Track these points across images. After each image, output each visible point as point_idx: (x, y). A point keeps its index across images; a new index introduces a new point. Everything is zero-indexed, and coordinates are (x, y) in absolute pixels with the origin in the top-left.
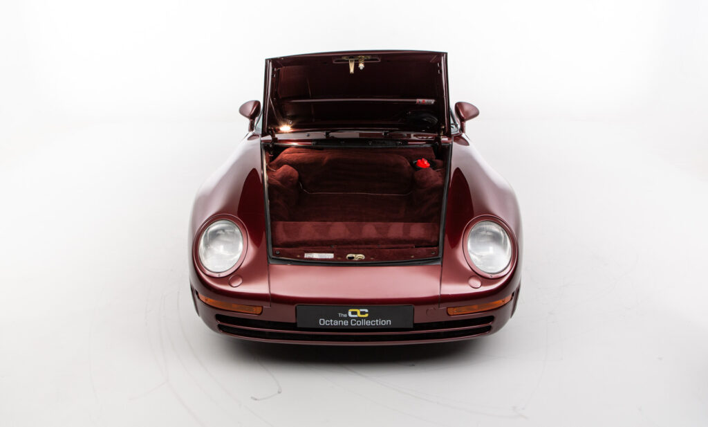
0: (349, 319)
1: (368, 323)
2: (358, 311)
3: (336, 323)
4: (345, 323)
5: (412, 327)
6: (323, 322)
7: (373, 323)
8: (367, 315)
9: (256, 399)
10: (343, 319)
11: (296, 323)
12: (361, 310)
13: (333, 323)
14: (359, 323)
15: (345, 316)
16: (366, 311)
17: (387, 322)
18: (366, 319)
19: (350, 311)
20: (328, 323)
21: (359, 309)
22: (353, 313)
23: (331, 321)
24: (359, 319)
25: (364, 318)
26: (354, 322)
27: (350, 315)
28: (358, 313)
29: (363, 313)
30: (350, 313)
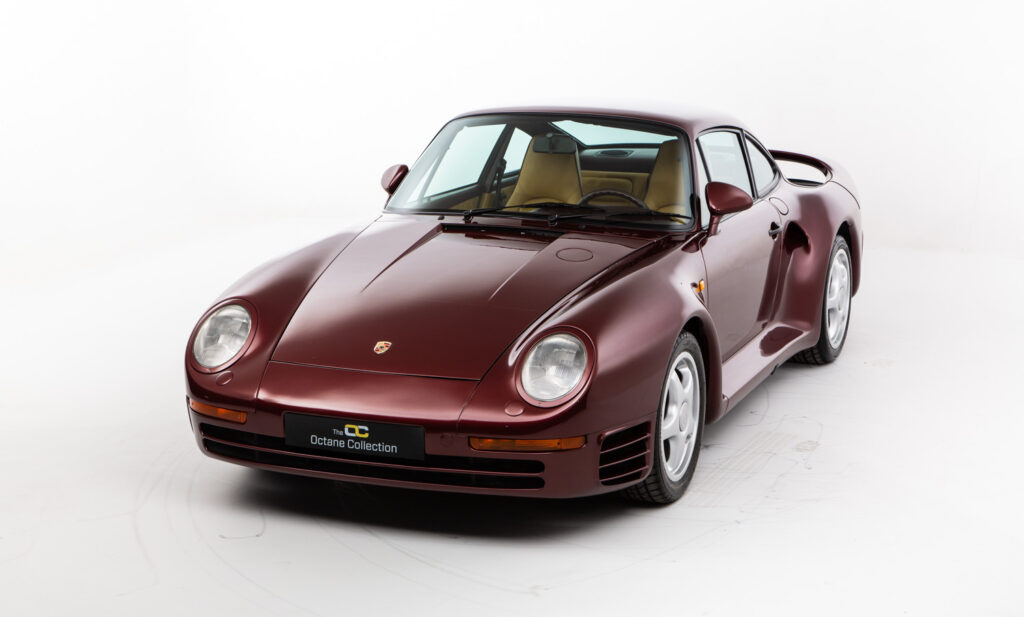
0: (345, 438)
1: (368, 447)
2: (357, 428)
3: (331, 443)
4: (341, 444)
5: (423, 459)
6: (316, 440)
7: (375, 447)
8: (366, 435)
9: (224, 537)
10: (339, 438)
11: (283, 439)
12: (360, 427)
13: (326, 442)
14: (357, 445)
15: (341, 433)
16: (366, 428)
17: (392, 449)
18: (367, 440)
19: (347, 427)
20: (321, 441)
21: (357, 425)
22: (352, 430)
23: (325, 439)
24: (357, 439)
25: (363, 439)
26: (351, 444)
27: (347, 433)
28: (357, 431)
29: (362, 431)
30: (346, 430)
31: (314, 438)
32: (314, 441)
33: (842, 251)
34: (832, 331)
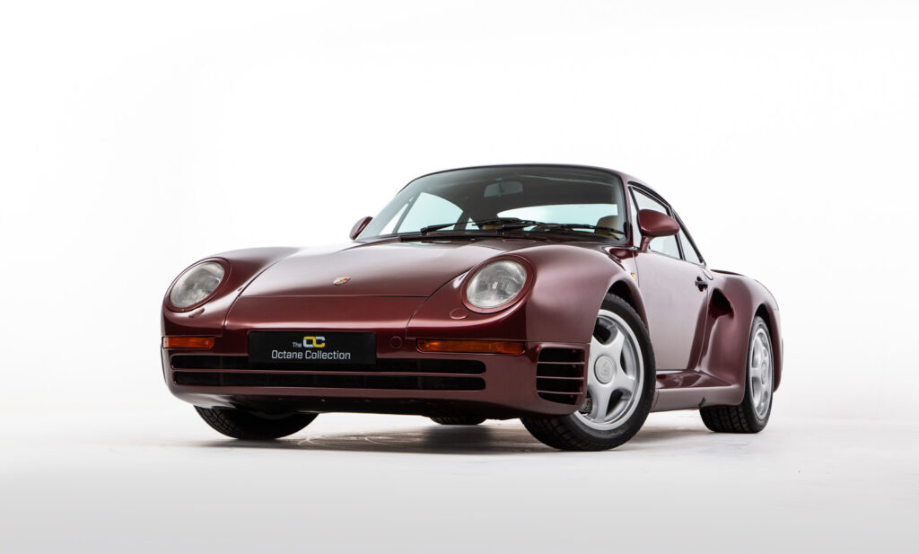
0: (303, 349)
1: (325, 356)
2: (314, 339)
3: (290, 356)
4: (299, 356)
5: (374, 363)
6: (277, 355)
7: (330, 356)
8: (323, 345)
10: (297, 350)
11: (246, 358)
12: (318, 338)
13: (286, 355)
14: (314, 356)
15: (300, 345)
16: (323, 338)
17: (345, 356)
18: (323, 350)
19: (306, 339)
20: (281, 355)
21: (314, 336)
22: (310, 342)
23: (285, 353)
24: (314, 350)
25: (319, 349)
26: (309, 355)
27: (306, 345)
28: (316, 342)
29: (319, 342)
30: (305, 342)
31: (275, 353)
32: (275, 355)
33: (761, 330)
34: (756, 401)
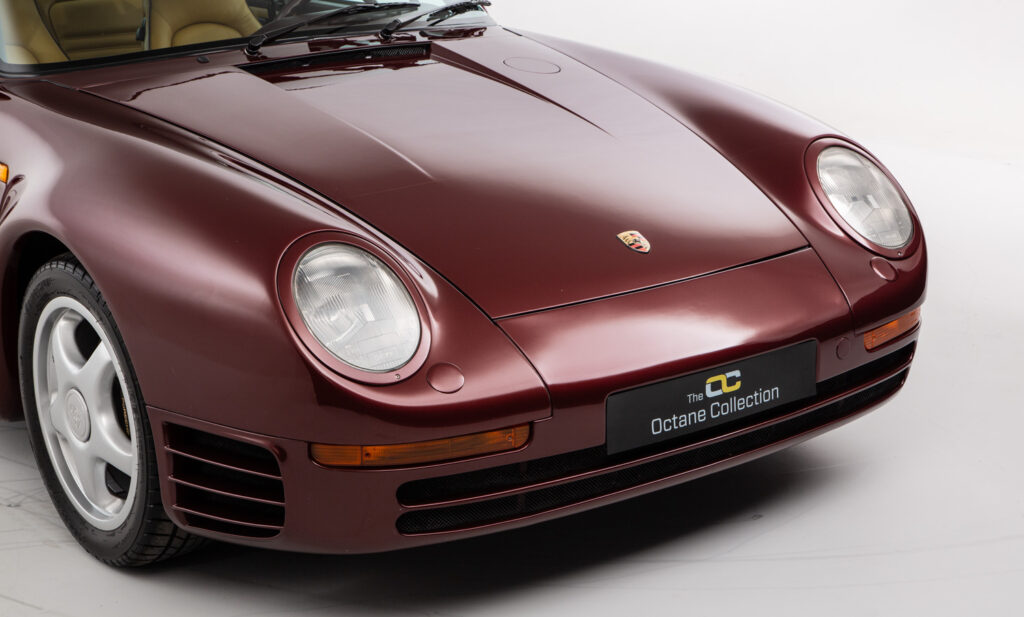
0: (706, 402)
1: (740, 405)
2: (722, 378)
3: (684, 421)
4: (700, 416)
5: (814, 393)
6: (660, 426)
7: (750, 401)
10: (696, 406)
11: (606, 445)
12: (730, 375)
13: (677, 421)
14: (725, 410)
15: (700, 397)
16: (737, 373)
17: (773, 394)
18: (738, 394)
19: (709, 382)
20: (668, 425)
21: (724, 373)
22: (714, 386)
23: (674, 418)
24: (725, 398)
25: (732, 394)
26: (716, 409)
27: (710, 394)
28: (723, 383)
29: (731, 381)
30: (708, 387)
31: (657, 424)
32: (657, 429)
